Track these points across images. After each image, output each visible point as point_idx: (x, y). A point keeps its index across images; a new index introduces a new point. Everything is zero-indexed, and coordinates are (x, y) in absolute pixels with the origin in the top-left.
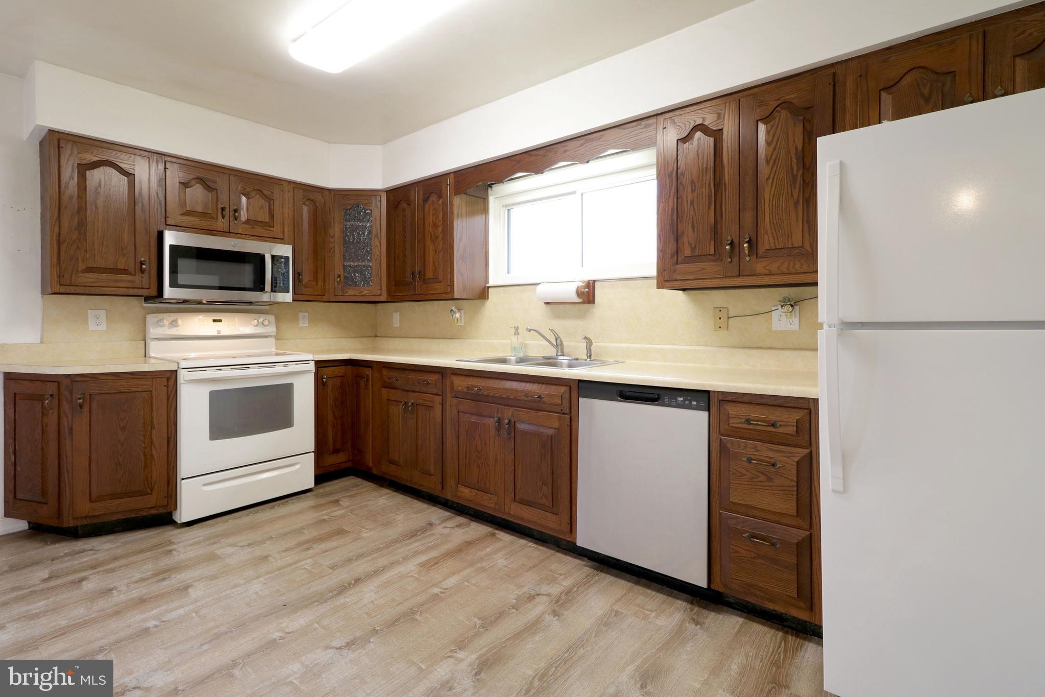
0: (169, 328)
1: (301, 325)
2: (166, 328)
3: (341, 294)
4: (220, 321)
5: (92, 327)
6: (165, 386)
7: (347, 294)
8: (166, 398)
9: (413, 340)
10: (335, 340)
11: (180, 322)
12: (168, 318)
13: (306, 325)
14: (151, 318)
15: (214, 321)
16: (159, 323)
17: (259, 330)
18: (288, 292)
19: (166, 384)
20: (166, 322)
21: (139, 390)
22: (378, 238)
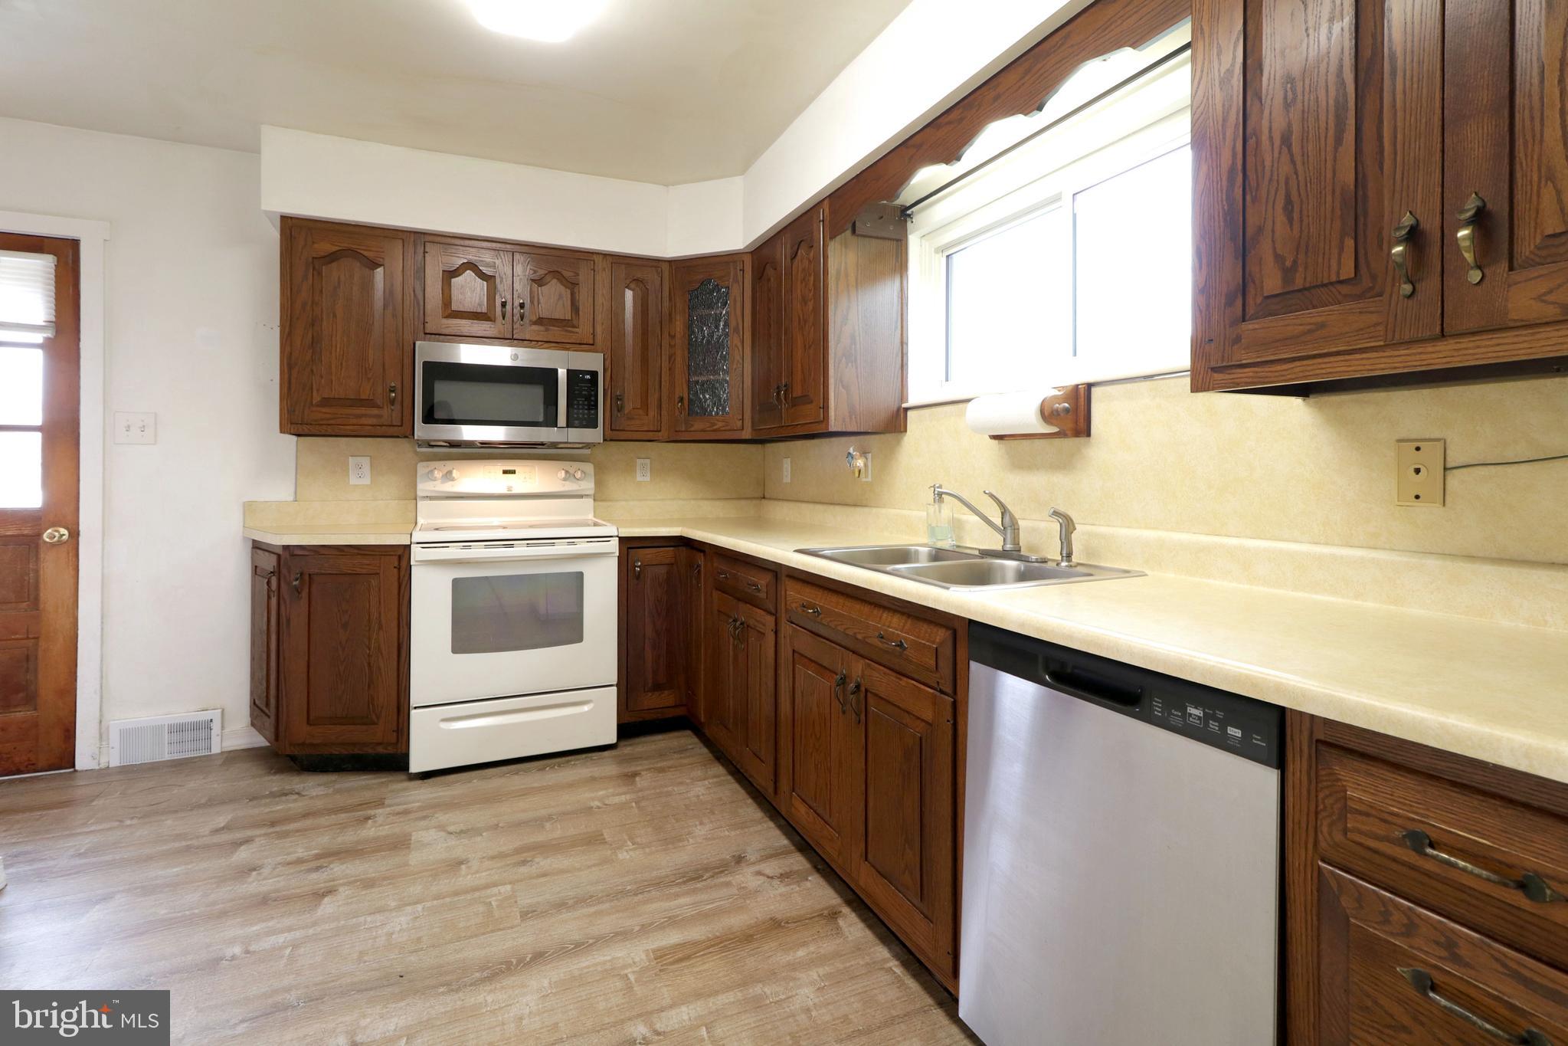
0: (443, 483)
1: (639, 478)
2: (439, 482)
3: (683, 429)
4: (513, 472)
5: (353, 480)
6: (395, 567)
7: (692, 429)
8: (396, 584)
9: (804, 505)
10: (693, 502)
11: (455, 474)
12: (439, 469)
13: (648, 478)
14: (422, 468)
15: (505, 472)
16: (429, 476)
17: (570, 487)
18: (596, 426)
19: (396, 564)
20: (437, 474)
21: (364, 571)
22: (738, 333)
